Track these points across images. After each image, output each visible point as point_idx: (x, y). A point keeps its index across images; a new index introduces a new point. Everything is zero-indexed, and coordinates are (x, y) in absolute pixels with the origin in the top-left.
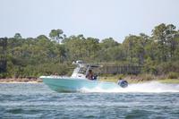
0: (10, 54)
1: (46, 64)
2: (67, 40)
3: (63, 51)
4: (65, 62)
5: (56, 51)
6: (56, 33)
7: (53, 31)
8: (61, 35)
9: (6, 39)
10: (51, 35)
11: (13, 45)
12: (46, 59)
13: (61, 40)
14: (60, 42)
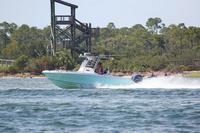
0: (103, 46)
1: (143, 57)
2: (166, 30)
4: (164, 55)
5: (154, 42)
6: (154, 22)
7: (150, 20)
8: (159, 24)
10: (148, 24)
11: (106, 36)
13: (159, 30)
14: (158, 32)
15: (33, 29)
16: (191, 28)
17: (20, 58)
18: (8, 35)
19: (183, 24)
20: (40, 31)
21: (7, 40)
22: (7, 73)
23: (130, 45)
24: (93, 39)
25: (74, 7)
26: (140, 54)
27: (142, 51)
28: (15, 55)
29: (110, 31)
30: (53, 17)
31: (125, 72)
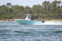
2: (12, 7)
3: (11, 10)
5: (9, 10)
7: (8, 3)
8: (10, 5)
10: (7, 5)
12: (5, 13)
16: (20, 6)
19: (18, 5)
26: (4, 14)
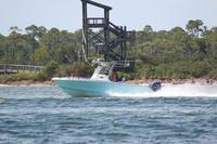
0: (139, 51)
1: (182, 63)
2: (208, 33)
3: (203, 46)
4: (206, 60)
5: (195, 46)
6: (195, 24)
7: (191, 22)
8: (200, 27)
9: (134, 32)
10: (188, 27)
11: (142, 40)
13: (200, 33)
14: (200, 35)
15: (64, 32)
17: (50, 64)
18: (37, 39)
20: (71, 34)
21: (36, 45)
22: (35, 80)
23: (169, 50)
24: (128, 43)
25: (107, 9)
27: (182, 56)
28: (44, 61)
29: (147, 35)
30: (85, 20)
31: (163, 79)
